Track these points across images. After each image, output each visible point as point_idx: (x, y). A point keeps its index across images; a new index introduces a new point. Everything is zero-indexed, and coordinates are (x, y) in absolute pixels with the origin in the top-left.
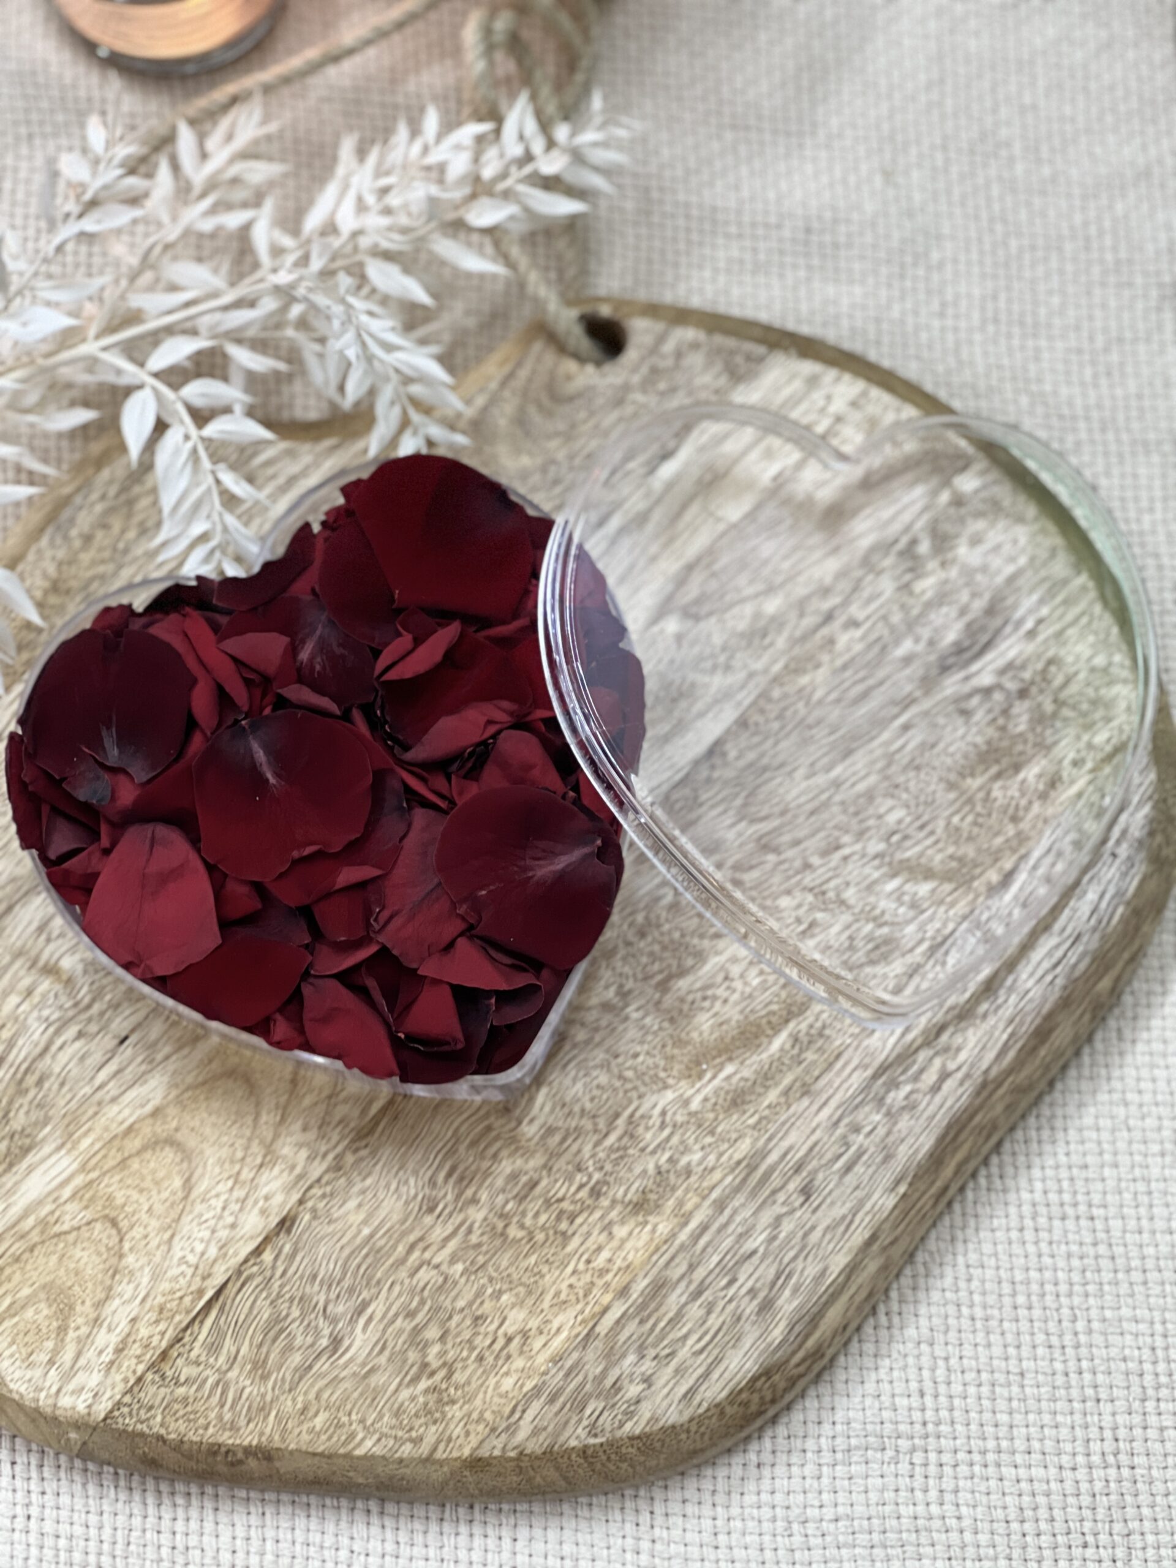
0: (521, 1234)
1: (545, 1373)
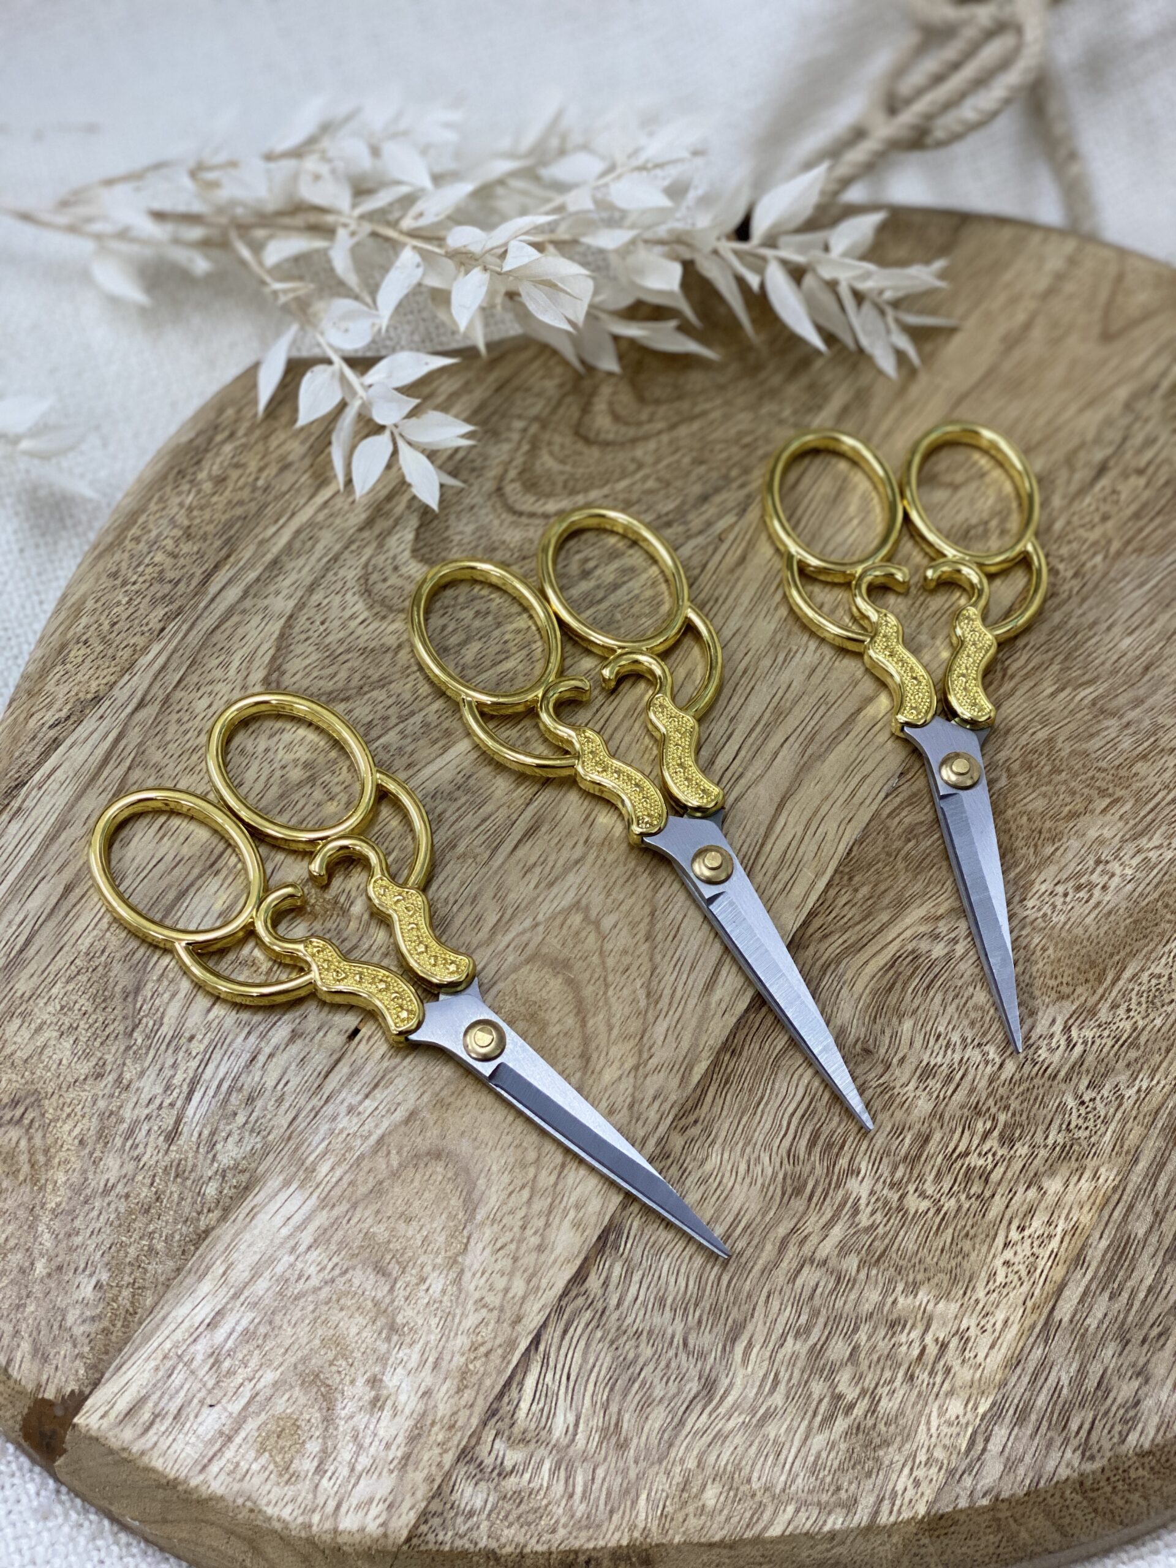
0: (925, 1205)
1: (1004, 1383)
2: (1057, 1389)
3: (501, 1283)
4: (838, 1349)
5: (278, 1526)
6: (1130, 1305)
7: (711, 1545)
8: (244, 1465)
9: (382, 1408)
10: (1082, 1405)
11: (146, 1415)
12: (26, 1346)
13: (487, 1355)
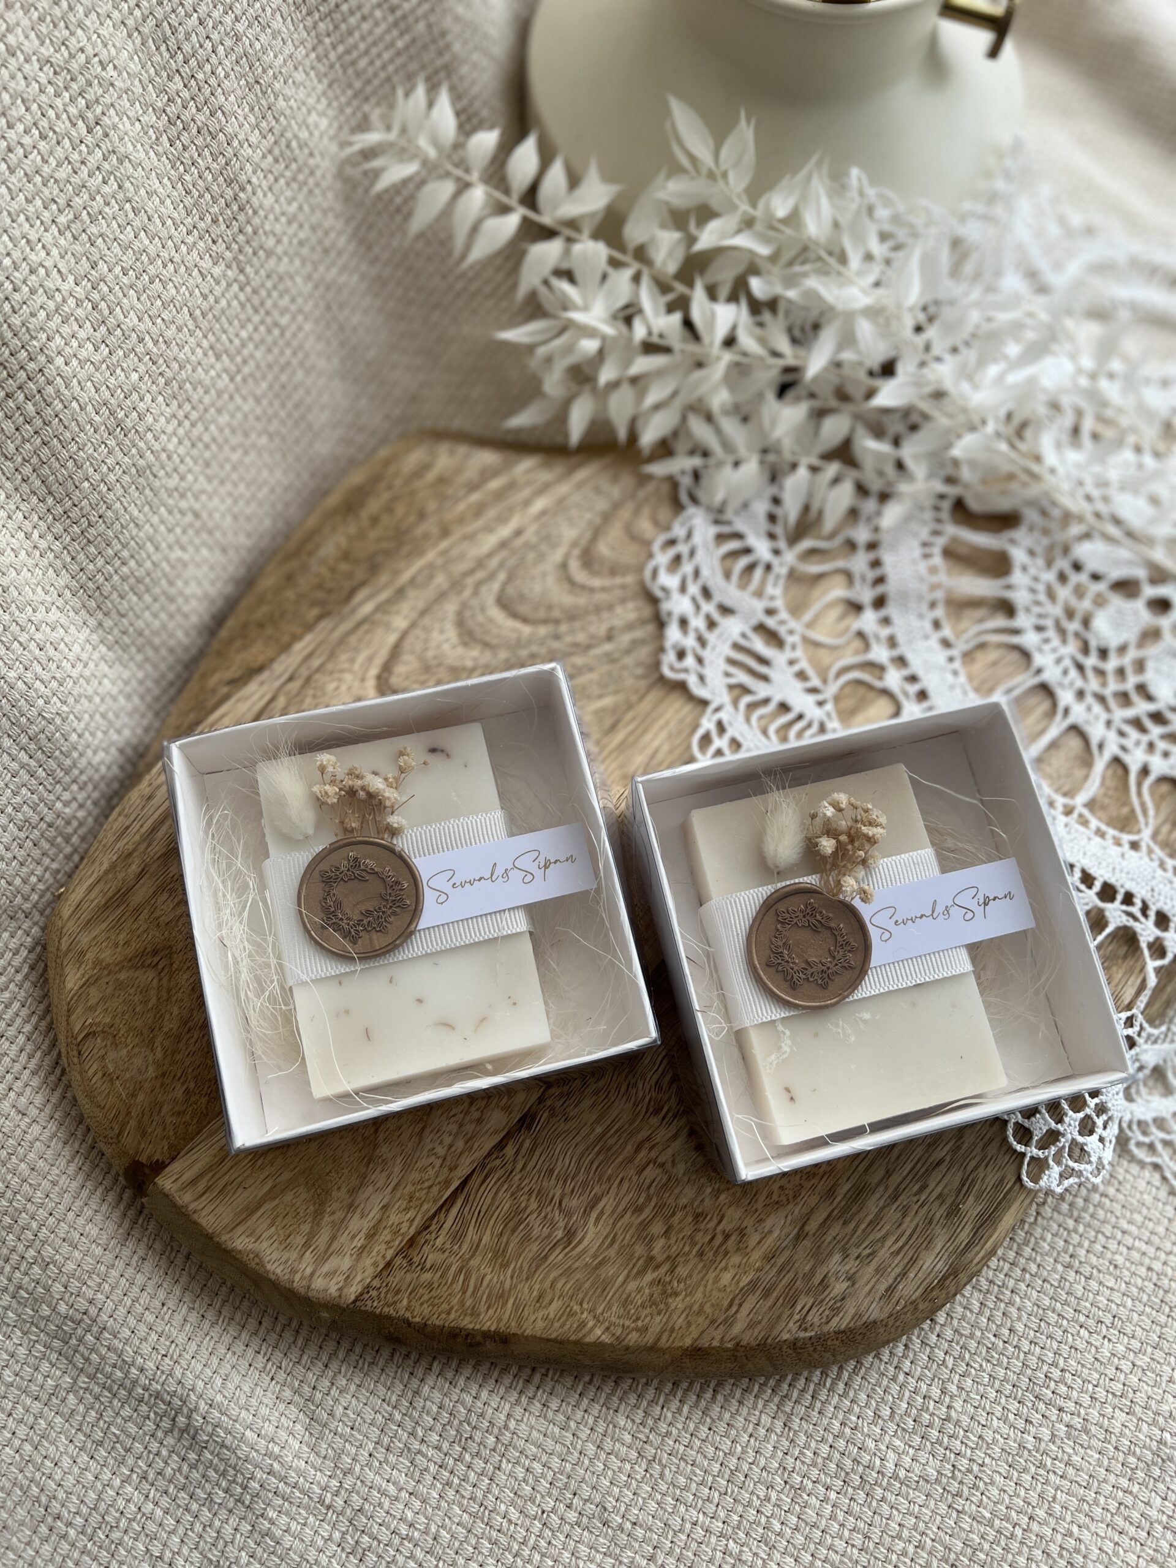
2: (794, 1281)
3: (448, 1140)
4: (657, 1228)
5: (273, 1277)
6: (855, 1230)
7: (548, 1340)
8: (258, 1232)
9: (354, 1212)
10: (807, 1293)
11: (201, 1186)
12: (133, 1123)
13: (430, 1187)
